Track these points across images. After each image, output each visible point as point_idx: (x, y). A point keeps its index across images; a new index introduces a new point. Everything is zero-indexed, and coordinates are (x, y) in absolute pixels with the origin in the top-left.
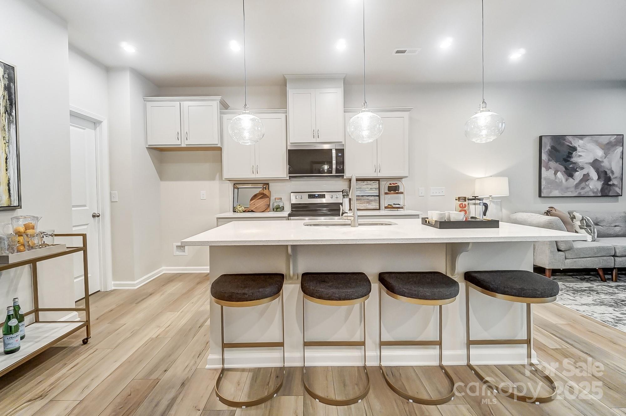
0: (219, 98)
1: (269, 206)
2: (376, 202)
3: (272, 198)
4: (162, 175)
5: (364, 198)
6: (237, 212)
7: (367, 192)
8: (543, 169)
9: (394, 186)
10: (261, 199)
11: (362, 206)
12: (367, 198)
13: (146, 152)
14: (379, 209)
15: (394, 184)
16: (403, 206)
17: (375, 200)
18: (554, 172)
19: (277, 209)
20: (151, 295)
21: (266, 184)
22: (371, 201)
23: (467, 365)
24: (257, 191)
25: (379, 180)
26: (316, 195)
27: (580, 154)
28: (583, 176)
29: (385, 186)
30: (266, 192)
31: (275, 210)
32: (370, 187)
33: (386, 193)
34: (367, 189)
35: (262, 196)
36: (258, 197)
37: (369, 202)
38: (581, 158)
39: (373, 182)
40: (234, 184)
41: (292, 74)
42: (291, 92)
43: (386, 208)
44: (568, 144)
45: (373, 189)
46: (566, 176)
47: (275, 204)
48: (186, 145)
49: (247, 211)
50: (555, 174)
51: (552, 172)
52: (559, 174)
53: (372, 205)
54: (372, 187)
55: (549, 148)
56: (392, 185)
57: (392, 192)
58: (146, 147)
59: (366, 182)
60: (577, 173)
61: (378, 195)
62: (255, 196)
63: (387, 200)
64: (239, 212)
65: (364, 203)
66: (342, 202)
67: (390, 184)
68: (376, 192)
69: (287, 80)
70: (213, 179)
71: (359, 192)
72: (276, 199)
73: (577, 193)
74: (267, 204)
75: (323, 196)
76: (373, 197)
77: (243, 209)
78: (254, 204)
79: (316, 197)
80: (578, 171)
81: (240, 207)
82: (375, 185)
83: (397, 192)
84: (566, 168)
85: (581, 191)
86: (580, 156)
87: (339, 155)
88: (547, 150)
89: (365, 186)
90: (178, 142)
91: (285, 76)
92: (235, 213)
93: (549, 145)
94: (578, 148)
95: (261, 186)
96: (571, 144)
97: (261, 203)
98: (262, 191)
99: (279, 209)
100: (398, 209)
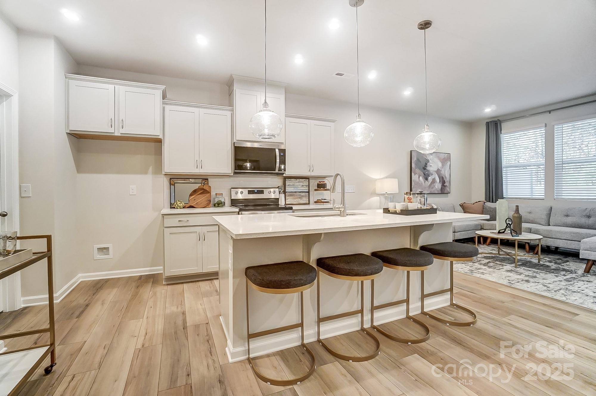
0: (163, 87)
1: (210, 201)
2: (306, 197)
3: (213, 193)
4: (80, 167)
5: (297, 194)
6: (177, 208)
7: (299, 188)
8: (413, 174)
9: (323, 184)
10: (201, 194)
11: (295, 201)
12: (299, 194)
13: (66, 138)
14: (309, 204)
15: (323, 182)
16: (330, 201)
17: (305, 196)
18: (418, 176)
19: (218, 204)
20: (87, 306)
21: (205, 179)
22: (303, 196)
23: (421, 313)
24: (197, 186)
25: (309, 179)
26: (255, 191)
27: (431, 164)
28: (433, 180)
29: (314, 184)
30: (205, 187)
31: (216, 205)
32: (302, 184)
33: (316, 190)
34: (299, 186)
35: (202, 191)
36: (198, 192)
37: (301, 197)
38: (431, 167)
39: (304, 179)
40: (171, 179)
41: (241, 76)
42: (238, 92)
43: (315, 202)
44: (425, 157)
45: (304, 186)
46: (424, 180)
47: (216, 200)
48: (121, 133)
49: (187, 207)
50: (419, 178)
51: (417, 176)
52: (421, 178)
53: (303, 200)
54: (304, 184)
55: (416, 159)
56: (322, 183)
57: (322, 189)
58: (66, 133)
59: (298, 180)
60: (430, 177)
61: (308, 191)
62: (195, 192)
63: (315, 196)
64: (179, 208)
65: (297, 199)
66: (278, 198)
67: (319, 182)
68: (306, 189)
69: (234, 80)
70: (146, 173)
71: (293, 188)
72: (217, 194)
73: (430, 191)
74: (209, 199)
75: (262, 192)
76: (304, 193)
77: (184, 204)
78: (195, 200)
79: (255, 193)
80: (430, 176)
81: (180, 202)
82: (306, 182)
83: (325, 188)
84: (424, 174)
85: (432, 190)
86: (431, 166)
87: (281, 154)
88: (414, 161)
89: (298, 184)
90: (111, 130)
91: (233, 76)
92: (175, 209)
93: (416, 157)
94: (430, 161)
95: (200, 181)
96: (427, 157)
97: (202, 199)
98: (202, 187)
99: (220, 204)
100: (324, 204)
